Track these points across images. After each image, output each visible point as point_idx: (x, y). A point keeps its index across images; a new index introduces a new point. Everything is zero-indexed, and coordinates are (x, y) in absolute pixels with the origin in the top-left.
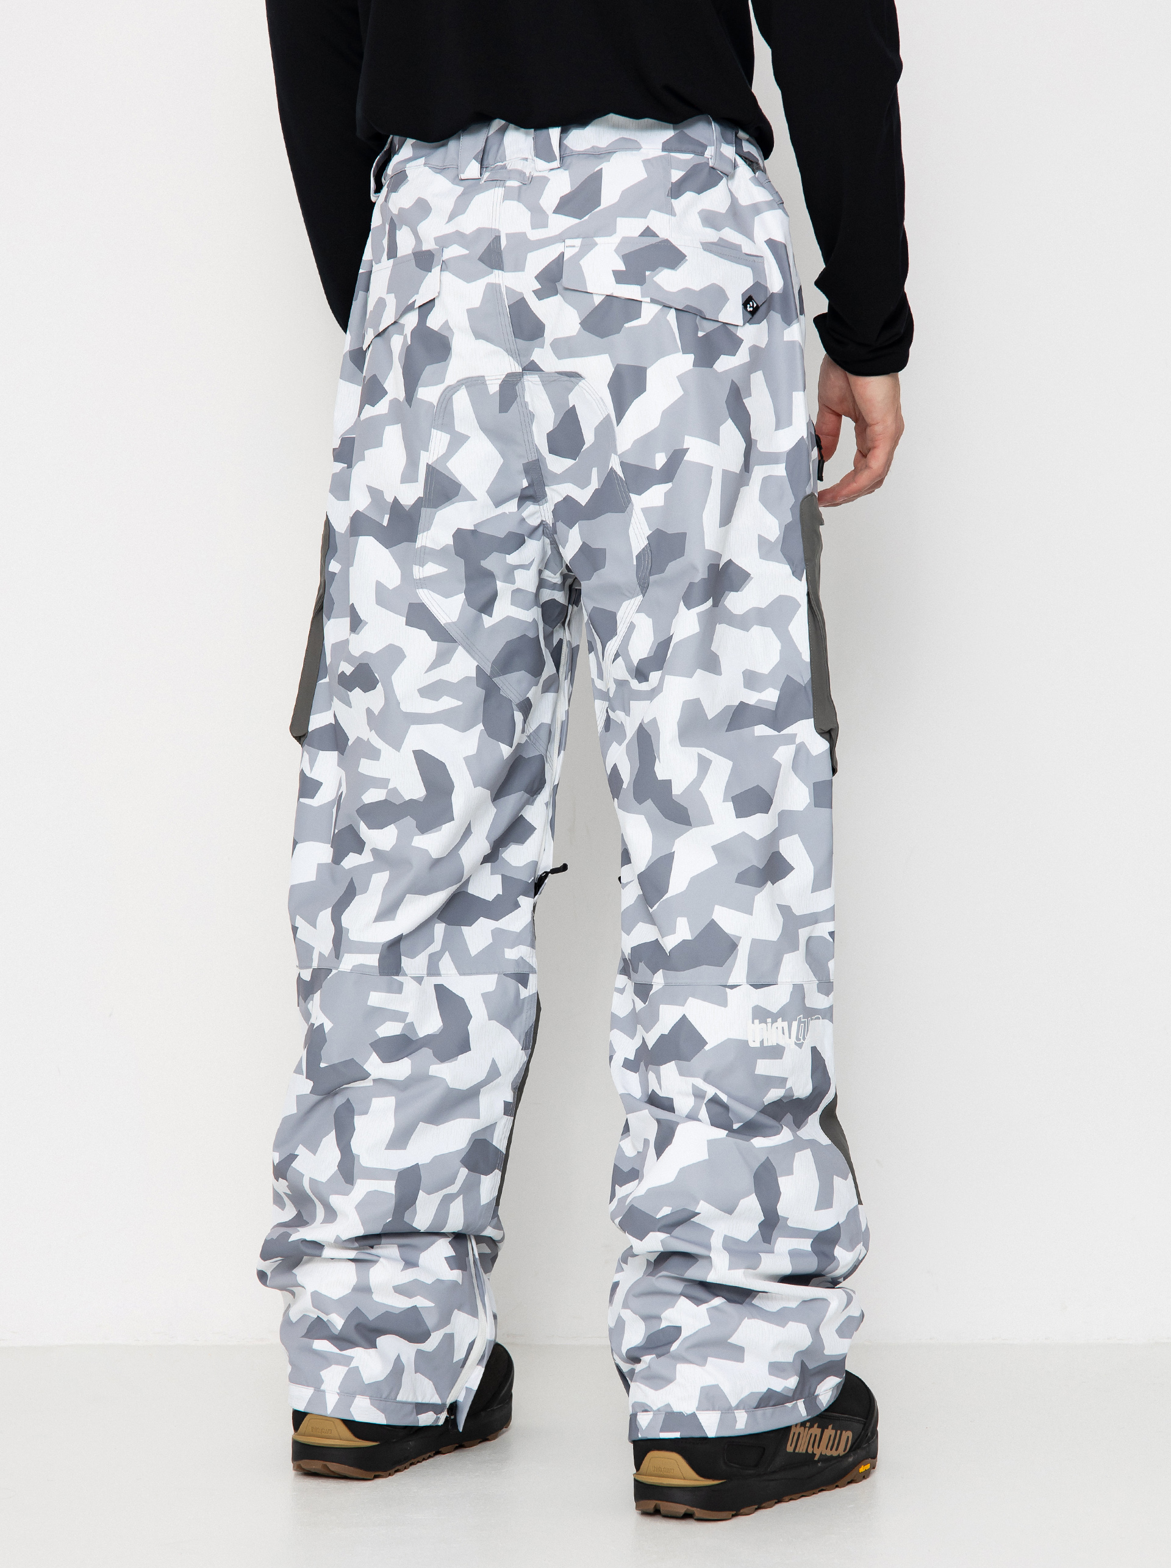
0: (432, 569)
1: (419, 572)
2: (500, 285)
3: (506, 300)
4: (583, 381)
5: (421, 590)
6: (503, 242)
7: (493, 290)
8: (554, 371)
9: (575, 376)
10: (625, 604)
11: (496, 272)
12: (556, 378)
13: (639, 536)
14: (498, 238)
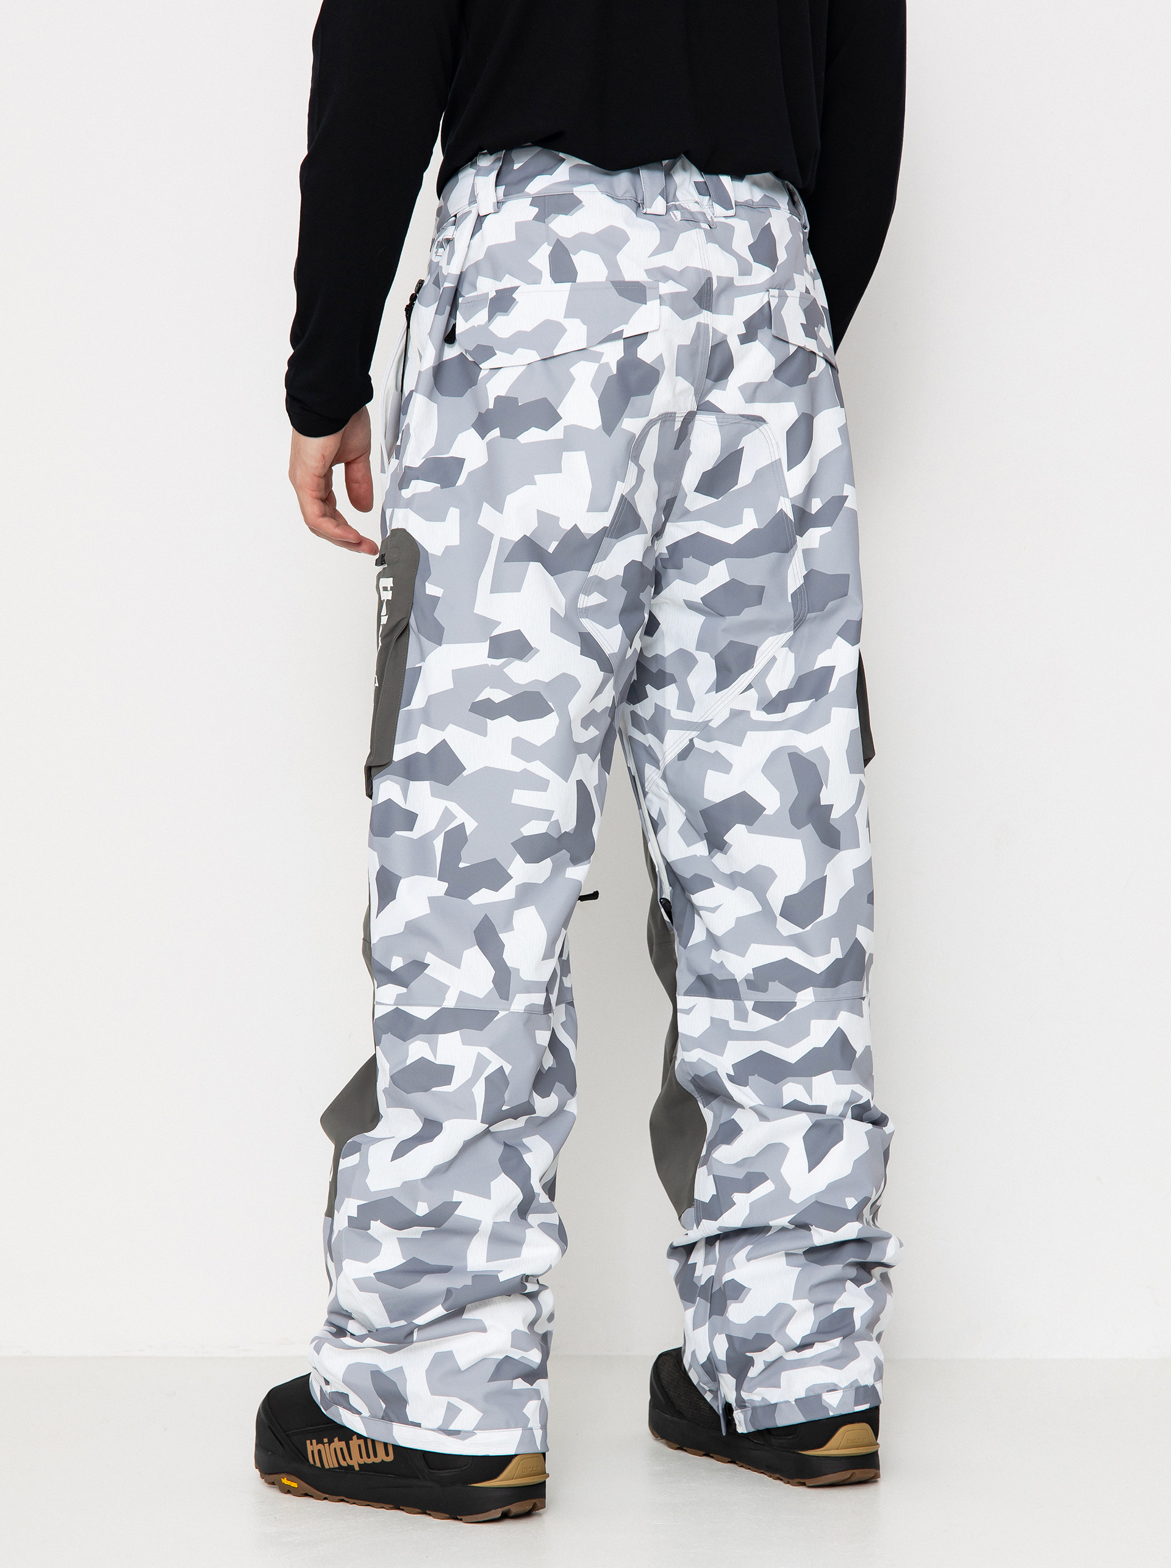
0: (596, 599)
1: (585, 601)
2: (708, 325)
3: (711, 341)
4: (765, 425)
5: (583, 619)
6: (715, 285)
7: (702, 330)
8: (737, 414)
9: (759, 420)
10: (771, 639)
11: (705, 312)
12: (738, 421)
13: (795, 577)
14: (710, 280)
